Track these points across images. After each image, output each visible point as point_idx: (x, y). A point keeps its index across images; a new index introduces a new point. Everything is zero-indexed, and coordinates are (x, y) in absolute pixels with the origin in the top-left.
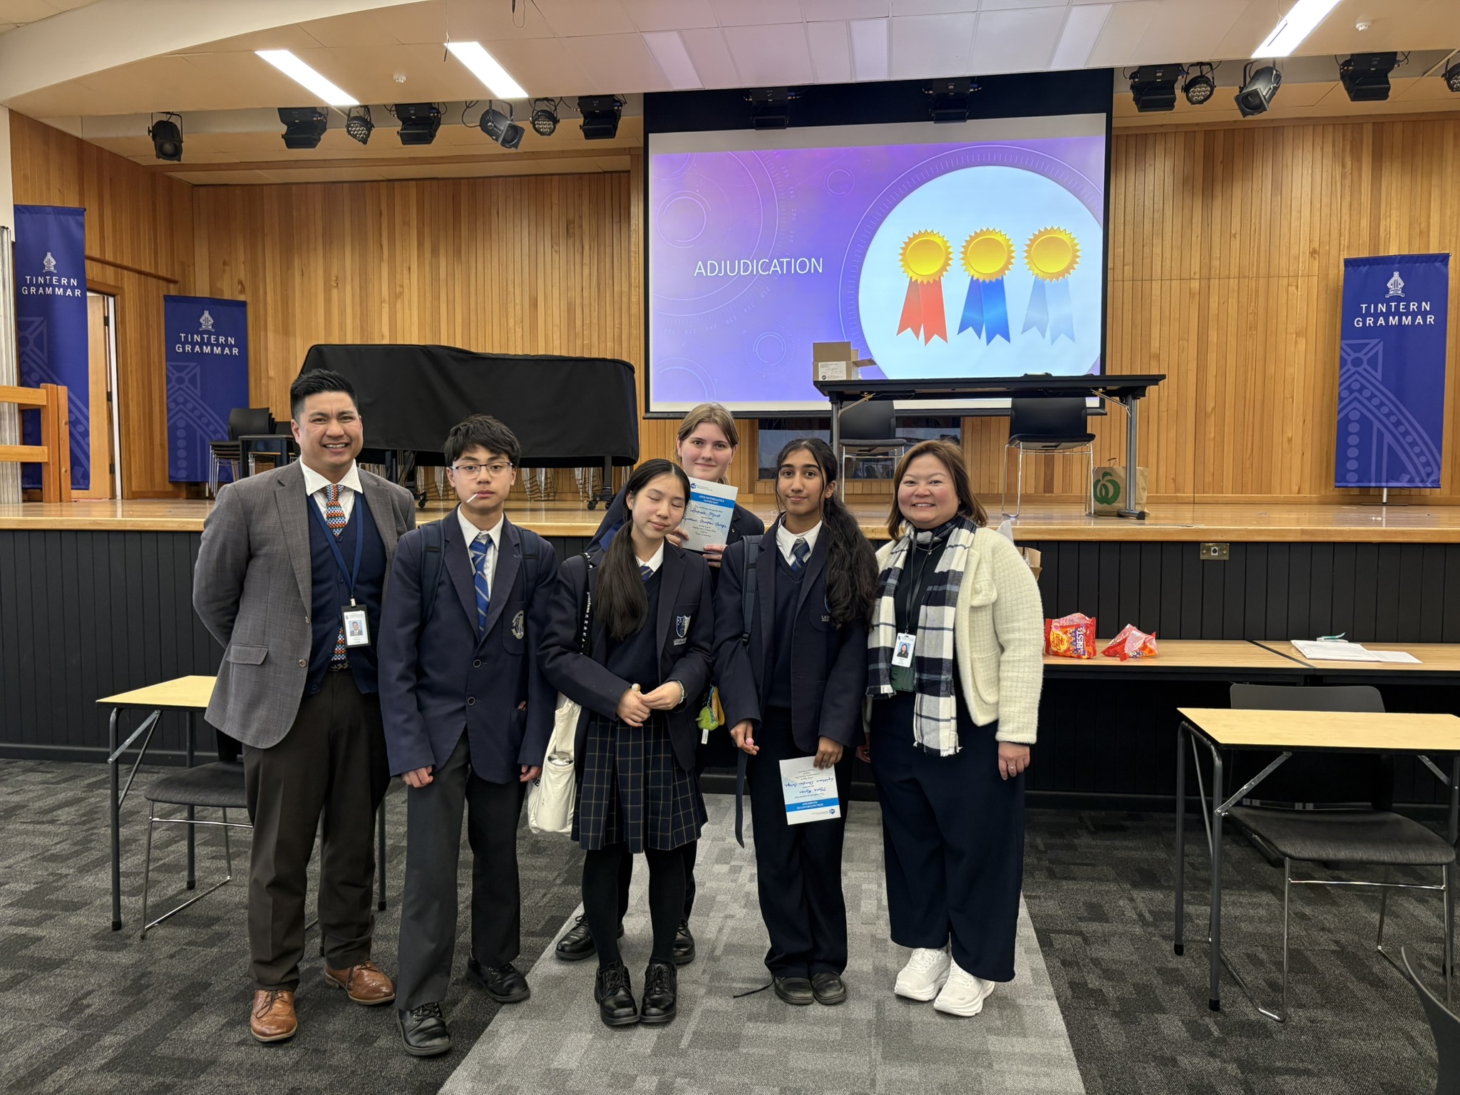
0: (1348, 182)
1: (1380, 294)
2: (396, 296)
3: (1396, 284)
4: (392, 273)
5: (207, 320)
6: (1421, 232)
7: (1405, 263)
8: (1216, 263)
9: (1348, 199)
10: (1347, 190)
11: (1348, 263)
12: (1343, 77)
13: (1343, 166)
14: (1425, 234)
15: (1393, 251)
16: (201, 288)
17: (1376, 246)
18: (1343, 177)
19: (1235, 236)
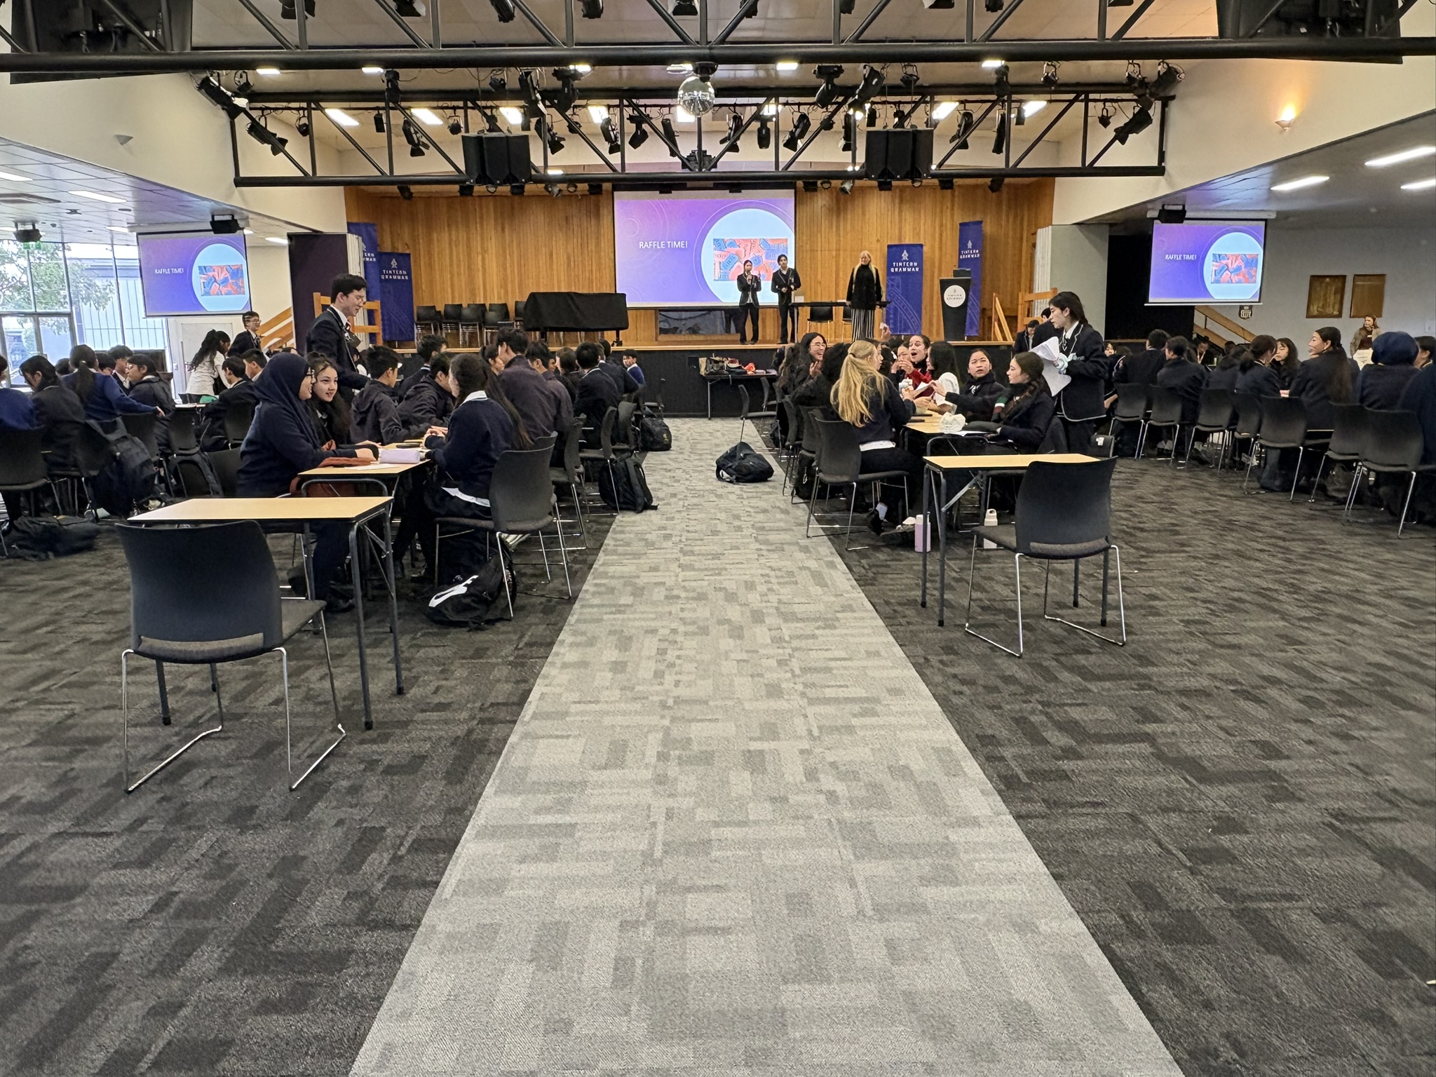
0: (890, 213)
1: (900, 259)
2: (484, 251)
3: (905, 255)
4: (482, 239)
5: (394, 263)
7: (909, 247)
9: (890, 219)
10: (890, 216)
11: (889, 247)
14: (917, 236)
15: (907, 242)
16: (387, 248)
17: (900, 239)
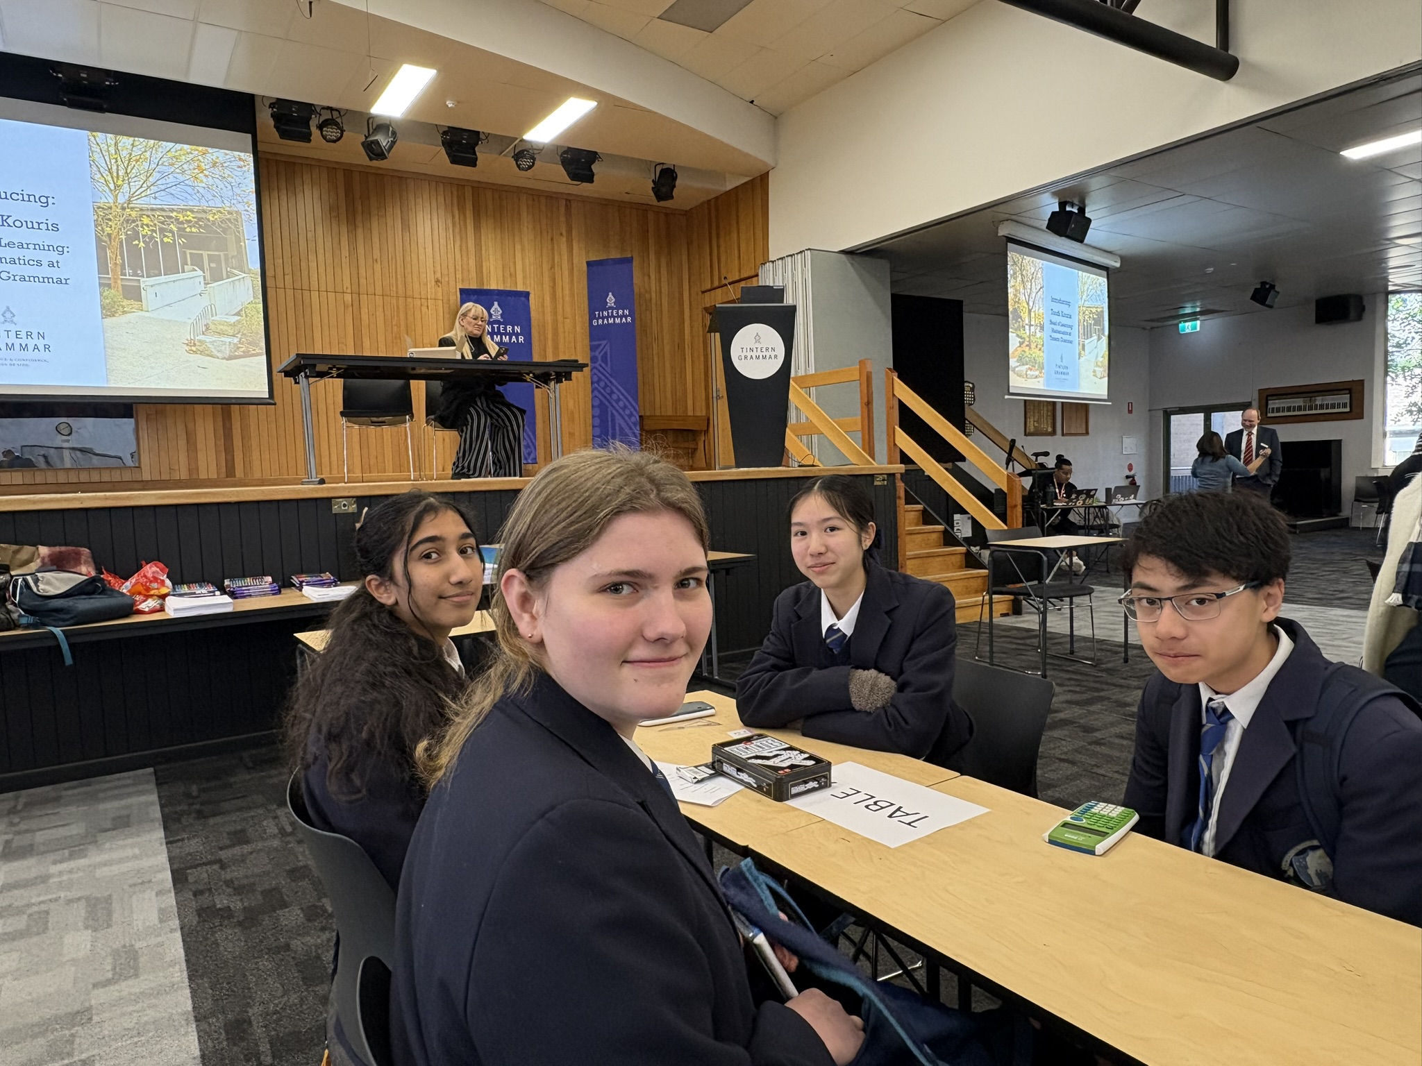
0: (457, 230)
6: (511, 274)
7: (502, 296)
8: (363, 281)
9: (458, 244)
10: (458, 237)
11: (463, 289)
12: (443, 144)
13: (453, 217)
14: (513, 276)
17: (481, 281)
18: (454, 225)
19: (376, 261)
